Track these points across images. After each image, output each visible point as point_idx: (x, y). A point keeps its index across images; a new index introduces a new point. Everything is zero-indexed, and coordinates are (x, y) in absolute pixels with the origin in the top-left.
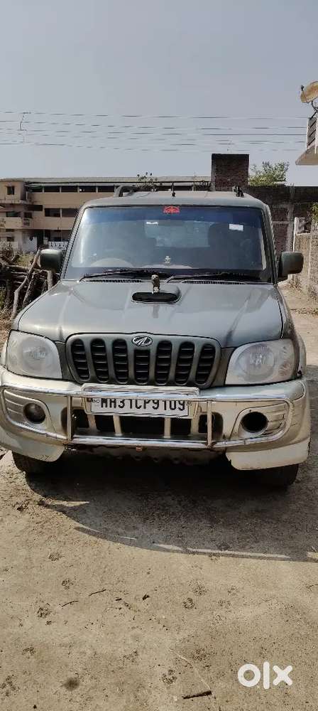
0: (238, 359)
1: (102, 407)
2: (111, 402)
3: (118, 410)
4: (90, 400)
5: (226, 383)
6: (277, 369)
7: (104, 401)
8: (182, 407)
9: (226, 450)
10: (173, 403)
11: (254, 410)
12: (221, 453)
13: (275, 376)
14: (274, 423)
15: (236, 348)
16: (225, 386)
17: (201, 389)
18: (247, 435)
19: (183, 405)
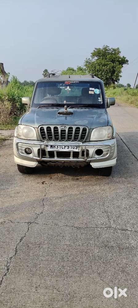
0: (94, 132)
1: (51, 148)
2: (54, 147)
3: (56, 149)
4: (47, 146)
5: (90, 140)
6: (107, 136)
7: (51, 146)
8: (76, 148)
9: (90, 161)
10: (74, 147)
11: (99, 148)
12: (88, 163)
13: (106, 138)
14: (106, 153)
15: (93, 129)
16: (90, 141)
17: (83, 142)
18: (97, 156)
19: (77, 147)
